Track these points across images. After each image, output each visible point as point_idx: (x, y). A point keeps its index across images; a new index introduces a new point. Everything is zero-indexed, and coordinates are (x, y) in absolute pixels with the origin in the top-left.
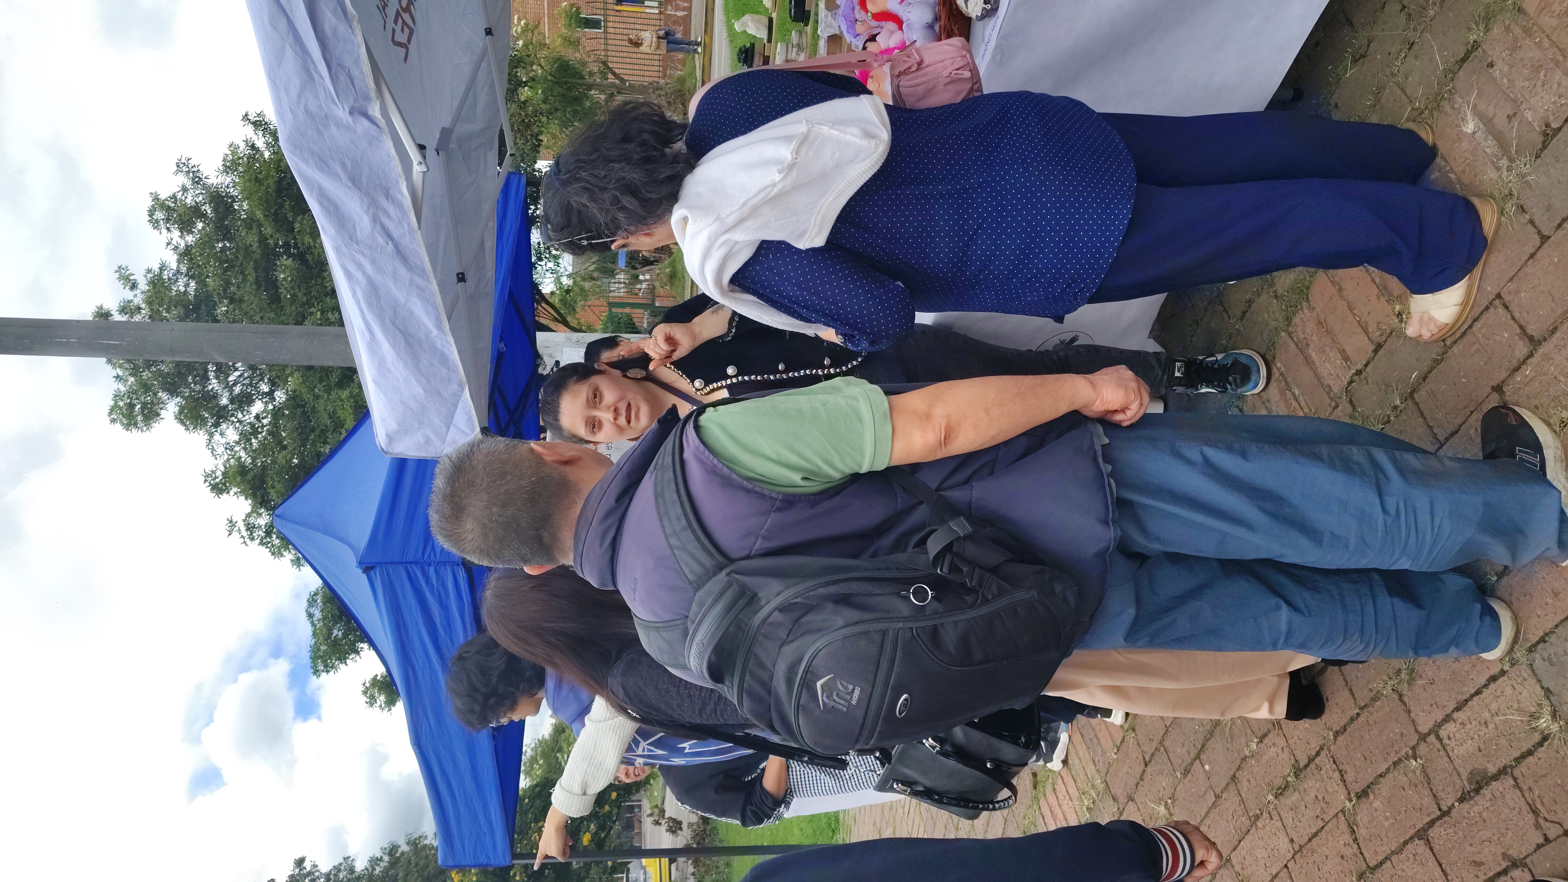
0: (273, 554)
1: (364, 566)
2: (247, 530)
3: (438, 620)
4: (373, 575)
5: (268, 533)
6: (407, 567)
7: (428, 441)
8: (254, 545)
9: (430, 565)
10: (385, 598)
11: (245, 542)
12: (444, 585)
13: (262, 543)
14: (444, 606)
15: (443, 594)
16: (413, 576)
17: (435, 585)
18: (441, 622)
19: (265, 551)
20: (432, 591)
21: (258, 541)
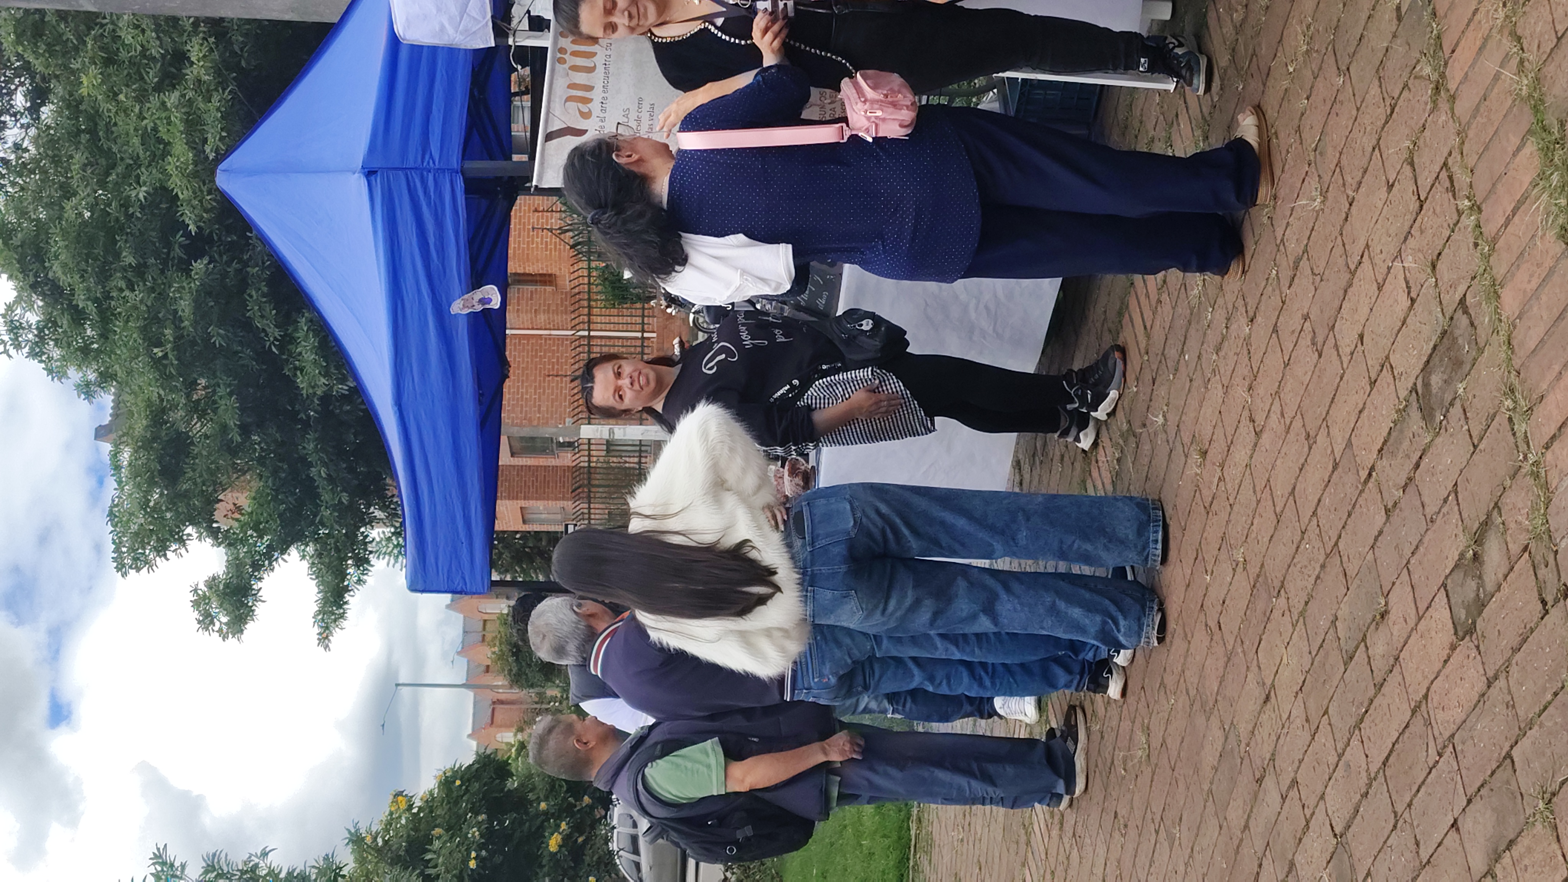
0: (50, 371)
1: (366, 170)
2: (10, 331)
3: (432, 240)
4: (374, 182)
5: (41, 339)
6: (407, 174)
7: (442, 28)
8: (20, 357)
9: (430, 171)
10: (383, 210)
11: (6, 352)
12: (440, 196)
13: (33, 354)
14: (440, 224)
15: (439, 210)
16: (412, 184)
17: (433, 197)
18: (435, 244)
19: (36, 367)
20: (429, 204)
21: (27, 350)
